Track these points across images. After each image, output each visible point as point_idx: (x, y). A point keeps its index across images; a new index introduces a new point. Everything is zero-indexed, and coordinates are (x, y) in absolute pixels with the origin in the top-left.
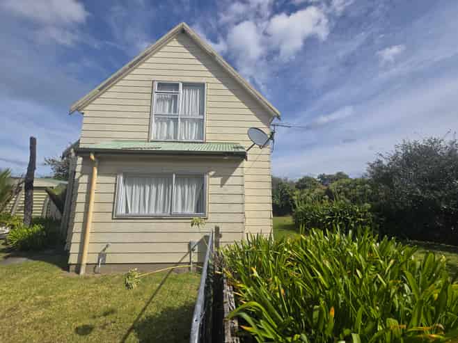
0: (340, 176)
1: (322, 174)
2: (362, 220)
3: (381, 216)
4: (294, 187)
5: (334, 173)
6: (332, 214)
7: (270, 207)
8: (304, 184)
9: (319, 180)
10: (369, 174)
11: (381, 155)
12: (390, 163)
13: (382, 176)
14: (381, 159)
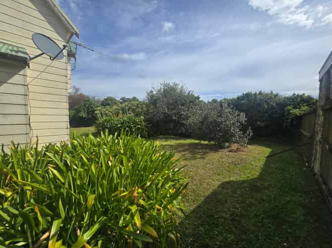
0: (134, 99)
1: (123, 97)
2: (139, 126)
3: (148, 124)
4: (100, 104)
5: (131, 97)
6: (122, 123)
7: (67, 119)
8: (107, 102)
9: (121, 101)
10: (147, 99)
11: (153, 88)
12: (157, 93)
13: (153, 101)
14: (153, 90)
